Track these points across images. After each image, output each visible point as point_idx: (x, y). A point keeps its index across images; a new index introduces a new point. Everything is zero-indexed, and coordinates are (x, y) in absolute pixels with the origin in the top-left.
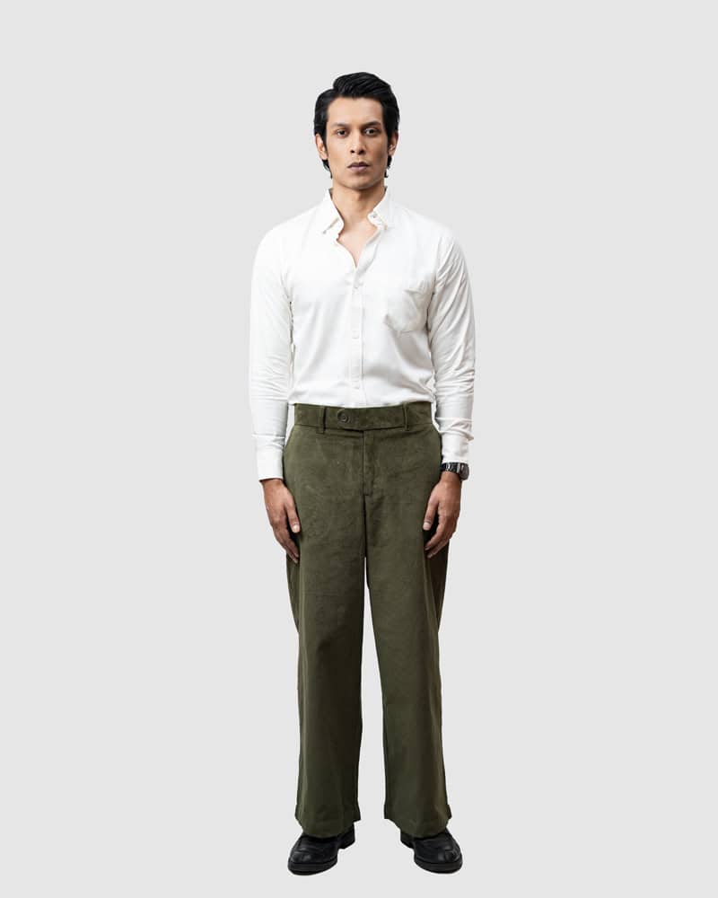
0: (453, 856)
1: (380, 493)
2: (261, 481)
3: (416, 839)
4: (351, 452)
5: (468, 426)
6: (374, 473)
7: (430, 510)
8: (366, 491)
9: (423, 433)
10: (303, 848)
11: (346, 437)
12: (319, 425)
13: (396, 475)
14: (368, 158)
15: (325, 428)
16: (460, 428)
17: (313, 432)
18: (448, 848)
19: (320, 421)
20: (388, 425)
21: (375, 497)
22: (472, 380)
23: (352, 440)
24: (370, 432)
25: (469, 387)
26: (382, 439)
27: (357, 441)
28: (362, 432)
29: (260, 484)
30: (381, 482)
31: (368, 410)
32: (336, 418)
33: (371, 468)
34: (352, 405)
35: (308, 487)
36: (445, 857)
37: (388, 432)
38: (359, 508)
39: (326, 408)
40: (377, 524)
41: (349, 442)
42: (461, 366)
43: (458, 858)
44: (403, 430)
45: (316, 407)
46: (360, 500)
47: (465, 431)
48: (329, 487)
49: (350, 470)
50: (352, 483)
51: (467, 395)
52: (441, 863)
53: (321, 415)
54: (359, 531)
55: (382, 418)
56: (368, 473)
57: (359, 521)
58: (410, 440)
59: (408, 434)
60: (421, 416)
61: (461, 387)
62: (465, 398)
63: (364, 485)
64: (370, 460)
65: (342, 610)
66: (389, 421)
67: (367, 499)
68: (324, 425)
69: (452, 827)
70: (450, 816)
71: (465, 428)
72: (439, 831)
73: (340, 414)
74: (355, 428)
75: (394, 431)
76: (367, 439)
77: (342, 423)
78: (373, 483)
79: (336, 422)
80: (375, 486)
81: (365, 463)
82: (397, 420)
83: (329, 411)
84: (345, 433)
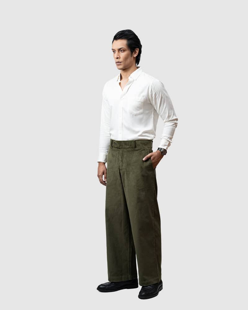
2: (98, 162)
6: (123, 162)
14: (121, 60)
21: (123, 170)
28: (120, 148)
29: (98, 163)
30: (124, 166)
37: (128, 149)
38: (119, 174)
39: (112, 140)
41: (117, 152)
46: (119, 171)
50: (117, 165)
60: (141, 144)
63: (120, 166)
66: (128, 145)
68: (112, 146)
76: (121, 151)
77: (115, 145)
84: (116, 149)
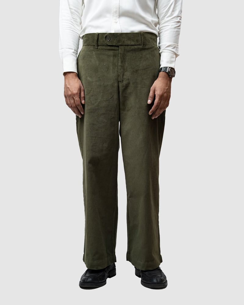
0: (162, 280)
1: (127, 81)
3: (142, 271)
4: (112, 58)
5: (176, 47)
6: (124, 69)
7: (151, 94)
8: (119, 79)
9: (151, 50)
10: (87, 275)
11: (109, 50)
12: (95, 44)
13: (137, 71)
15: (98, 46)
16: (170, 48)
17: (92, 48)
18: (160, 276)
19: (95, 42)
20: (133, 43)
21: (125, 83)
22: (179, 22)
23: (113, 51)
24: (122, 47)
25: (177, 25)
26: (128, 51)
27: (115, 52)
28: (118, 46)
30: (128, 74)
31: (122, 34)
32: (104, 39)
33: (123, 67)
34: (113, 32)
35: (88, 78)
36: (157, 280)
37: (133, 47)
38: (115, 89)
39: (99, 34)
40: (125, 99)
41: (111, 53)
42: (172, 14)
43: (165, 281)
44: (141, 47)
45: (94, 34)
46: (116, 84)
47: (173, 50)
48: (99, 78)
49: (111, 68)
50: (112, 75)
51: (176, 30)
52: (155, 283)
53: (96, 38)
54: (116, 102)
55: (129, 39)
56: (121, 69)
57: (116, 97)
58: (145, 53)
59: (143, 49)
60: (151, 40)
61: (172, 25)
62: (174, 31)
63: (118, 76)
64: (122, 62)
65: (106, 145)
66: (133, 41)
67: (120, 85)
68: (98, 44)
69: (162, 266)
70: (161, 261)
71: (173, 48)
72: (155, 268)
73: (106, 37)
74: (114, 44)
75: (136, 47)
76: (121, 50)
77: (108, 42)
78: (123, 75)
79: (103, 41)
80: (125, 77)
81: (119, 64)
82: (137, 41)
83: (100, 35)
84: (109, 48)
